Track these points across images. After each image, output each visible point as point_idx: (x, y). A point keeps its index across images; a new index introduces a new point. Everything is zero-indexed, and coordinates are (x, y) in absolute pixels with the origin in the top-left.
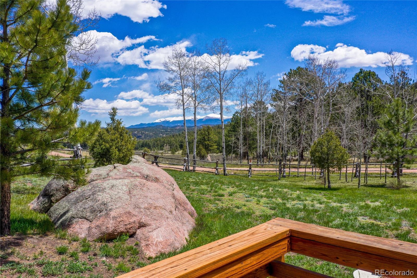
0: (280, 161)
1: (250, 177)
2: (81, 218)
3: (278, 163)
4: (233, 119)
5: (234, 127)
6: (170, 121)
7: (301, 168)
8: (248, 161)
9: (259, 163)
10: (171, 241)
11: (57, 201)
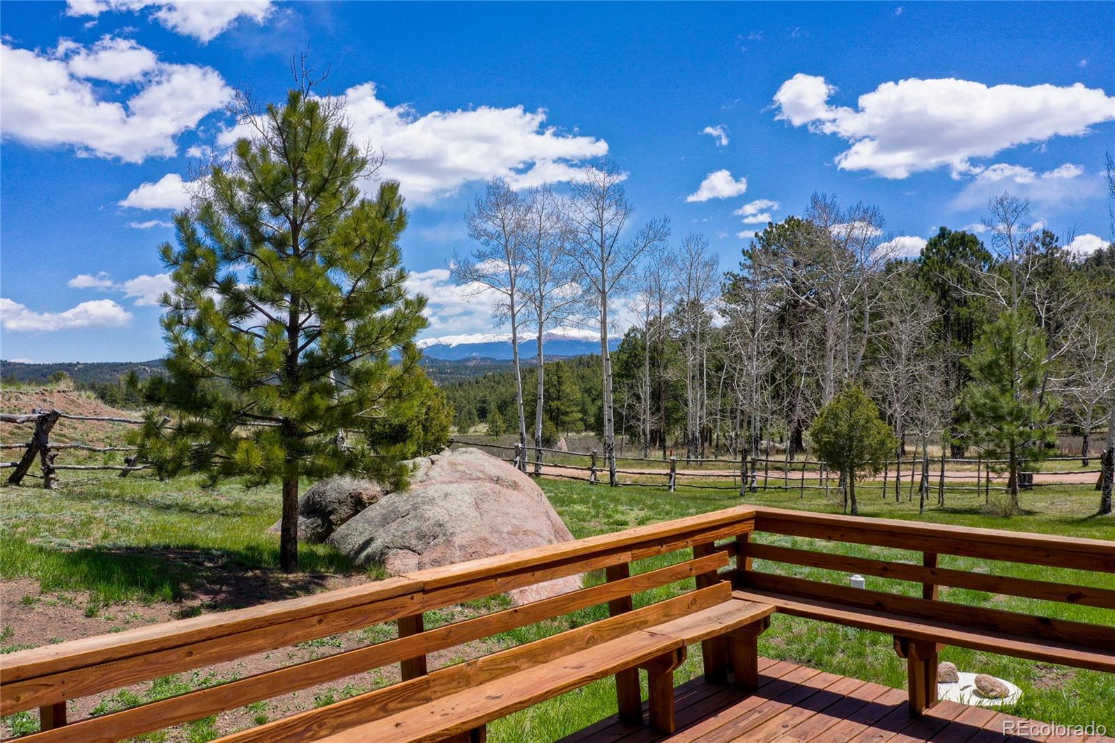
0: (745, 453)
1: (672, 490)
2: (400, 549)
3: (739, 459)
4: (625, 346)
5: (627, 365)
6: (450, 345)
7: (794, 470)
8: (665, 452)
9: (693, 458)
10: (560, 586)
11: (343, 521)
